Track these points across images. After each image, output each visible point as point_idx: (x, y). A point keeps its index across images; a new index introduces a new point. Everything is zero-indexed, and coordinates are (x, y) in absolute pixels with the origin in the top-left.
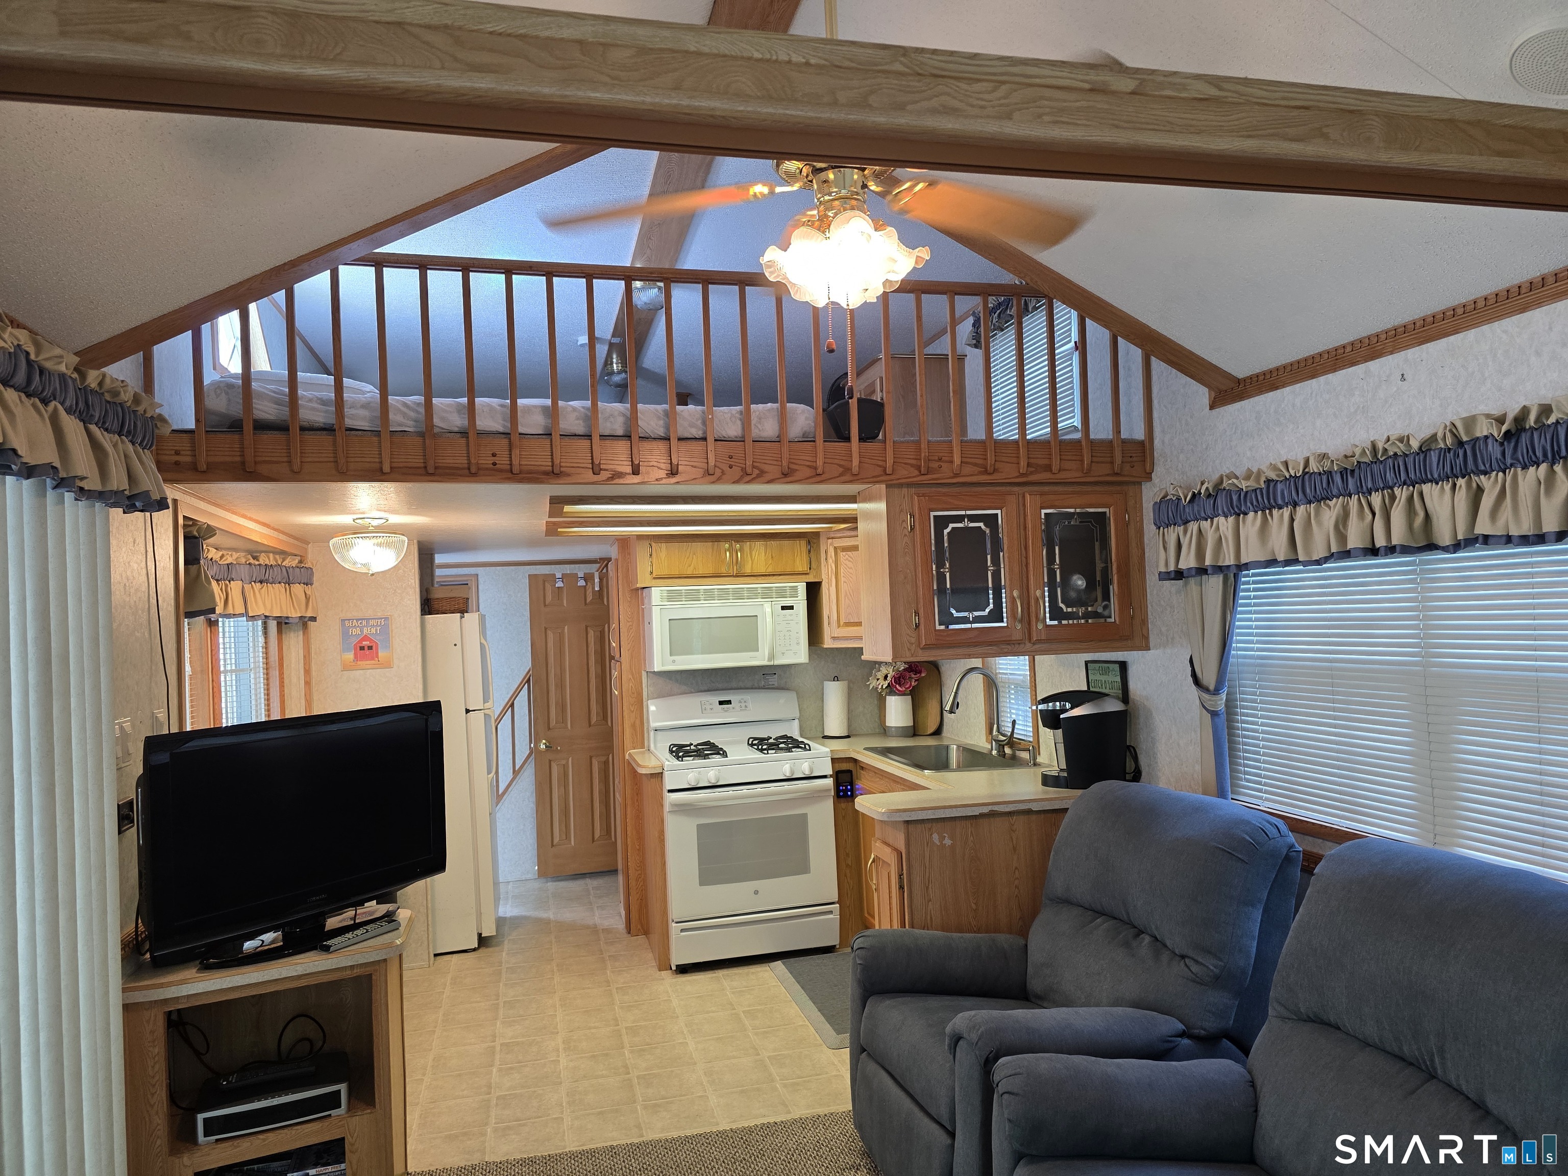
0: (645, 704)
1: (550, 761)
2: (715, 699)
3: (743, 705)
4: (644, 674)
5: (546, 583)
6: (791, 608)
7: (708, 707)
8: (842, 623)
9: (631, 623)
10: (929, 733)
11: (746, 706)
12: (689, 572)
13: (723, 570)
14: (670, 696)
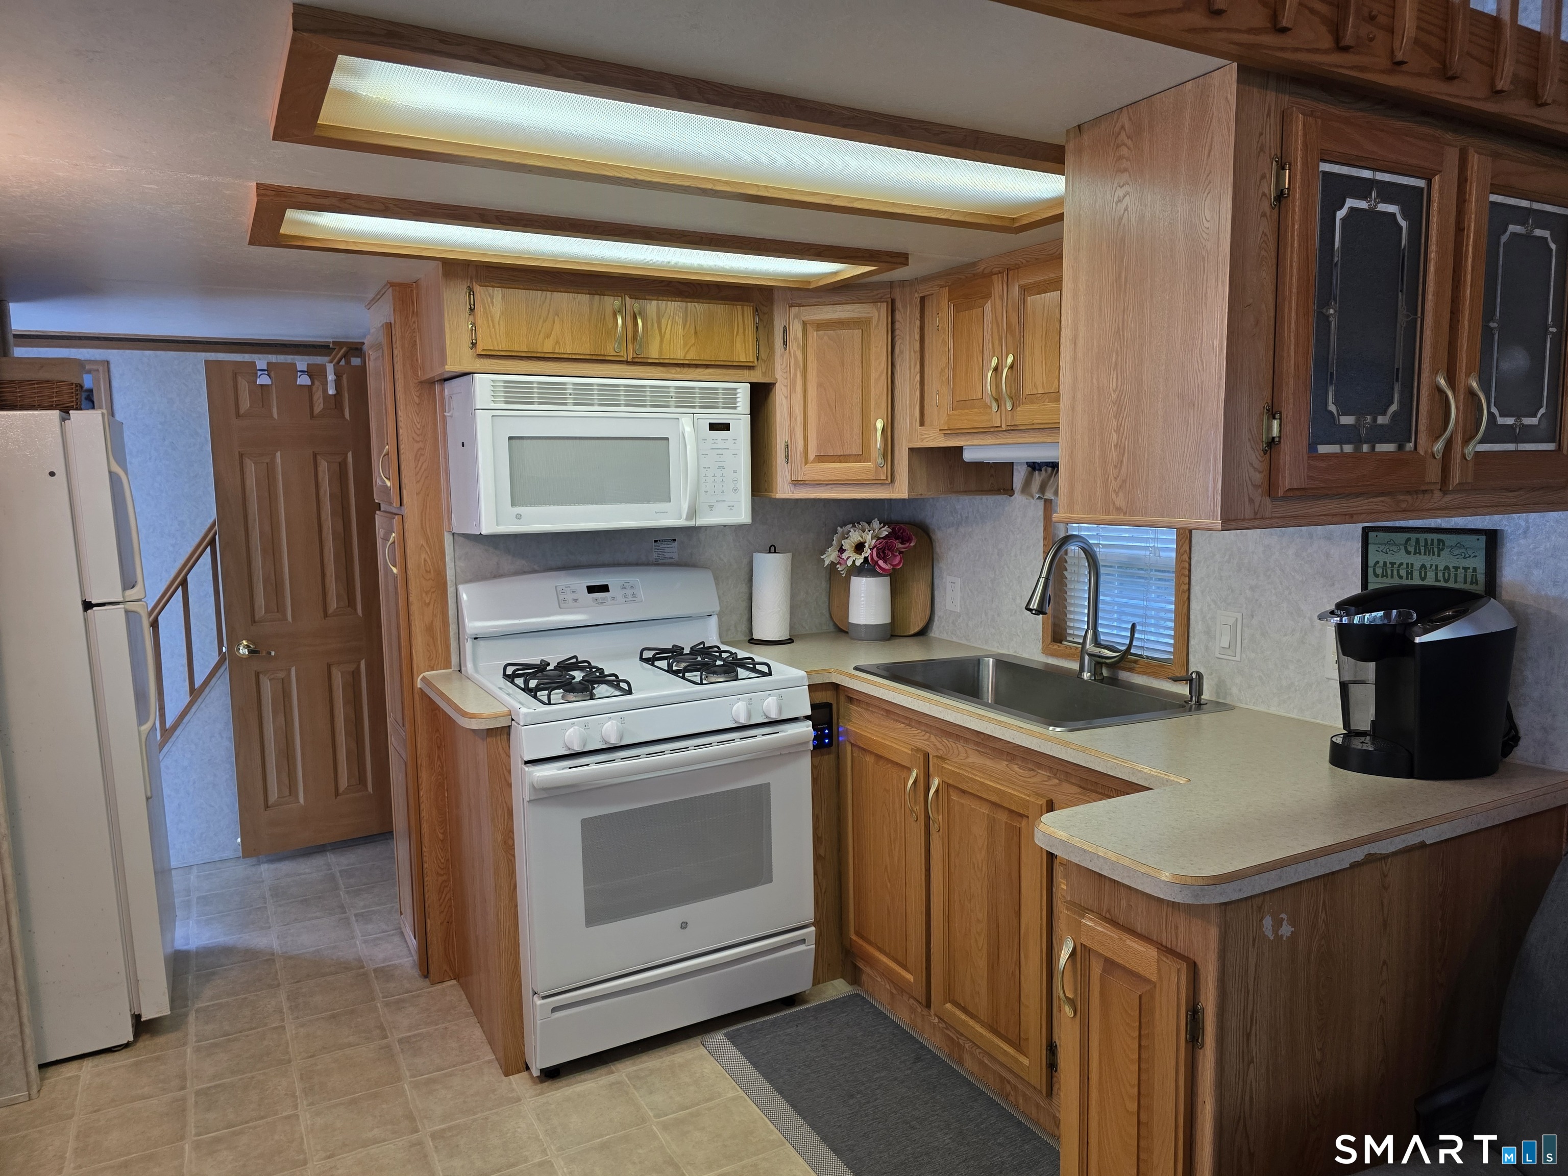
0: (451, 590)
1: (257, 675)
2: (581, 582)
3: (629, 592)
4: (448, 539)
5: (239, 378)
6: (725, 427)
7: (569, 597)
8: (811, 456)
9: (421, 445)
10: (912, 632)
11: (634, 595)
12: (548, 347)
13: (610, 349)
14: (495, 577)
